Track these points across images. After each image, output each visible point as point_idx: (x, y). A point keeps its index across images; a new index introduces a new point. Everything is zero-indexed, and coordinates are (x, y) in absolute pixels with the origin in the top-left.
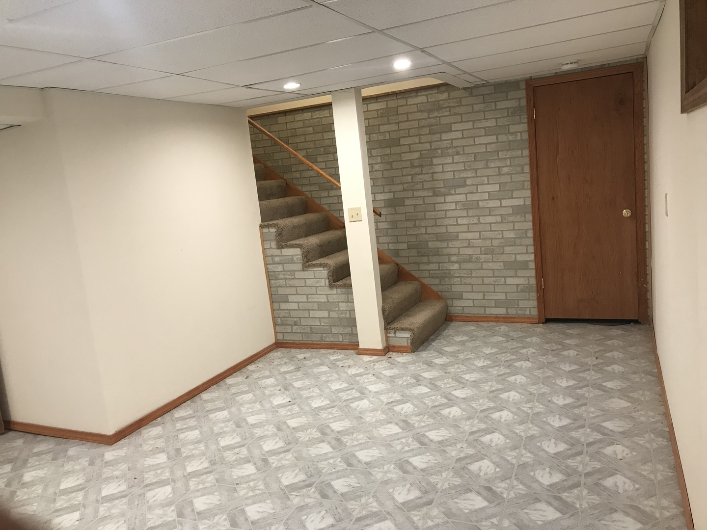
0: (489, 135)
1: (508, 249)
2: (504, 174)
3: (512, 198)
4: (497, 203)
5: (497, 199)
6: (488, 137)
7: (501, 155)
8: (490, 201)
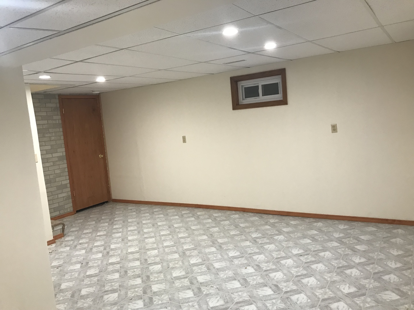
0: (43, 120)
1: (57, 179)
2: (53, 140)
3: (57, 152)
4: (50, 156)
5: (50, 154)
6: (43, 121)
7: (50, 130)
8: (47, 155)
